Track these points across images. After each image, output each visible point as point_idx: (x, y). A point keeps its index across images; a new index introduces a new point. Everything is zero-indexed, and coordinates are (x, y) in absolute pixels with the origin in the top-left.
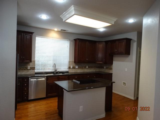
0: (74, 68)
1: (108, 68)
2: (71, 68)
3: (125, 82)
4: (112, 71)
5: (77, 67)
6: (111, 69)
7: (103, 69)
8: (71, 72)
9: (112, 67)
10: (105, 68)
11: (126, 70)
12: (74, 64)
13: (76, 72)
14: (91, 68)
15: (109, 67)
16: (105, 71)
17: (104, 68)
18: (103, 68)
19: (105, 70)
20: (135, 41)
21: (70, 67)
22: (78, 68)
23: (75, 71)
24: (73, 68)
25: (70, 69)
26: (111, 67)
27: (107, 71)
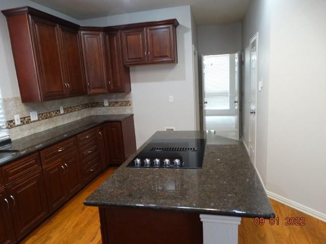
0: (25, 121)
1: (116, 102)
2: (17, 124)
3: (172, 128)
4: (132, 109)
5: (34, 116)
6: (128, 103)
7: (99, 108)
8: (19, 137)
9: (130, 99)
10: (106, 104)
11: (171, 98)
12: (22, 107)
13: (35, 134)
14: (71, 111)
15: (118, 100)
16: (110, 113)
17: (104, 106)
18: (99, 104)
19: (108, 110)
20: (186, 30)
21: (11, 121)
22: (39, 120)
23: (32, 132)
24: (24, 124)
25: (13, 130)
26: (125, 100)
27: (114, 111)
